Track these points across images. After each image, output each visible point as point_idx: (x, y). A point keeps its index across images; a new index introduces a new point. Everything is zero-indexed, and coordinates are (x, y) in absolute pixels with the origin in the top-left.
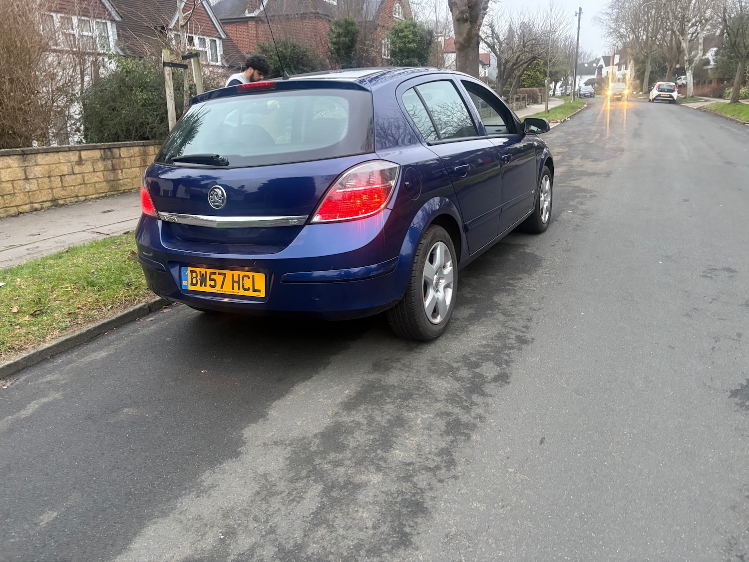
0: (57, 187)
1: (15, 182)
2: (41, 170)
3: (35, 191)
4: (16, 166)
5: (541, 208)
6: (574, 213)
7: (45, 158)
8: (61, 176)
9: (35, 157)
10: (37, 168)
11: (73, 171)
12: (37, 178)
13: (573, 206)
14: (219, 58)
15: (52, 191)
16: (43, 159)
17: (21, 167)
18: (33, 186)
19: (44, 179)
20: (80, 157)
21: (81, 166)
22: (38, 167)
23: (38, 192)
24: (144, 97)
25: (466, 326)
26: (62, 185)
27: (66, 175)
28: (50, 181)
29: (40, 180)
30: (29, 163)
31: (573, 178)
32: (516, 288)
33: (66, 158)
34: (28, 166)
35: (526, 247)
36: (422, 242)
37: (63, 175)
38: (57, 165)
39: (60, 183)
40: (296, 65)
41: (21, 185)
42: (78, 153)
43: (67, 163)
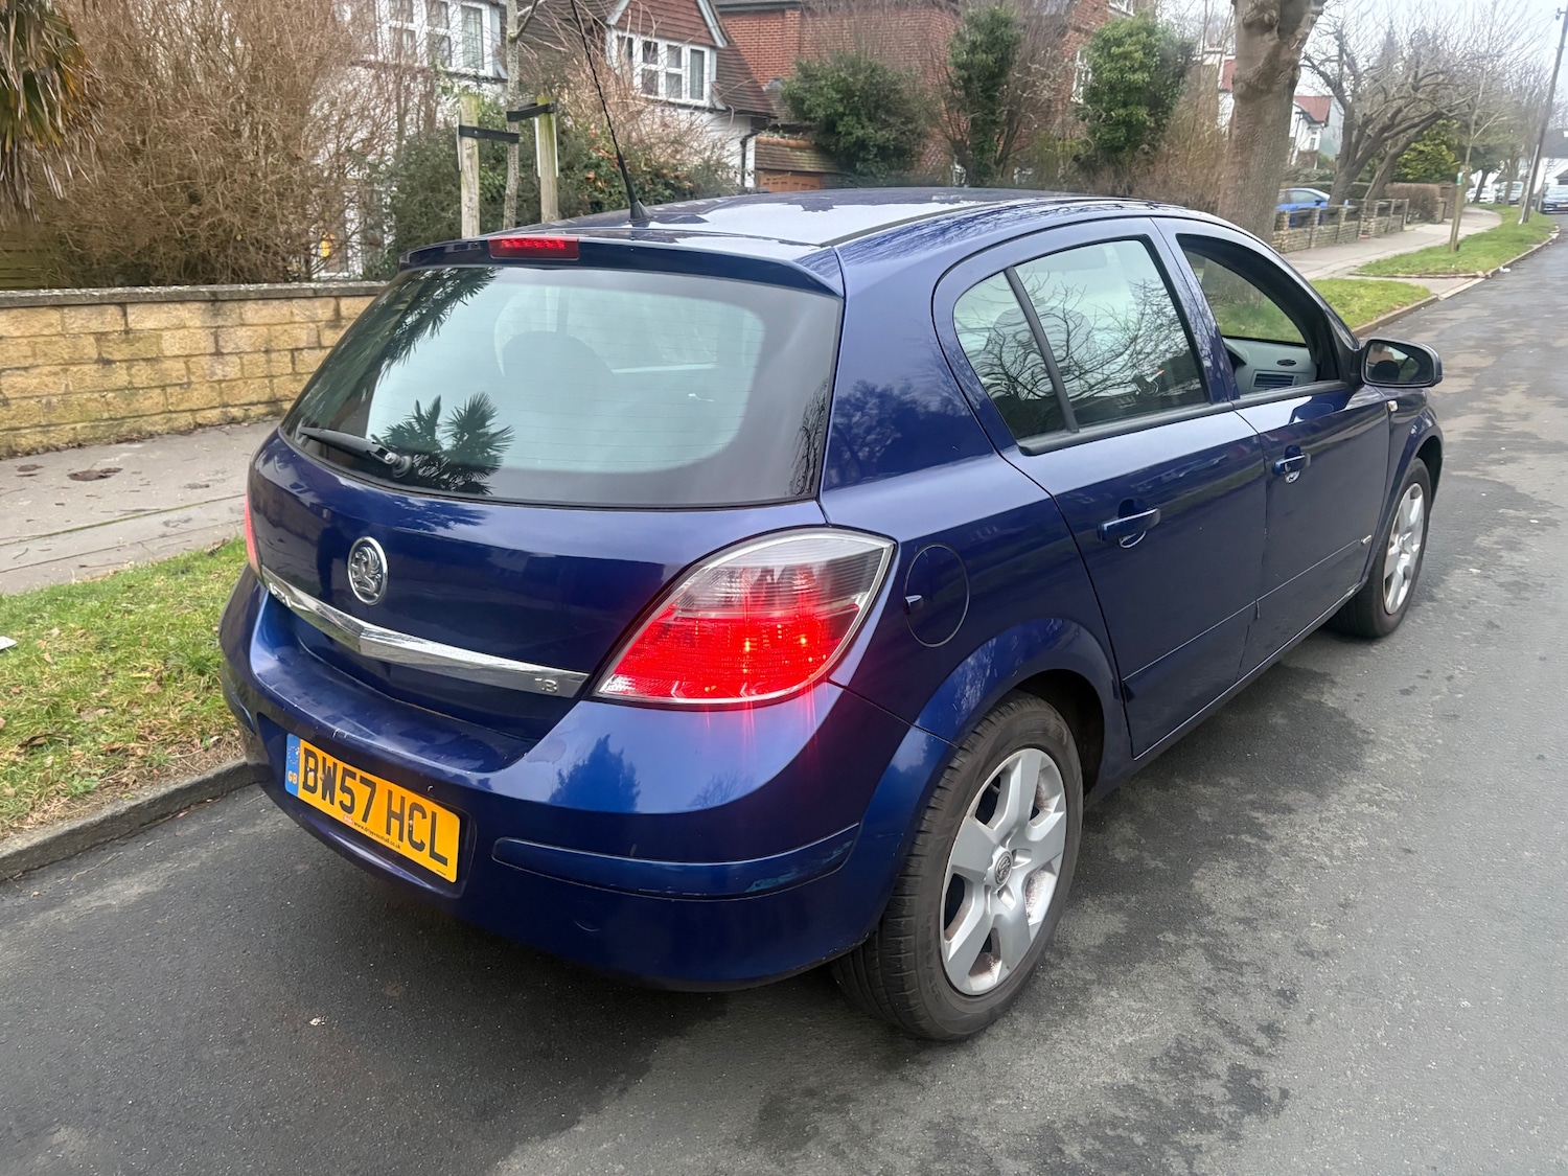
0: (282, 375)
1: (194, 359)
2: (251, 337)
3: (235, 380)
4: (198, 324)
5: (1386, 576)
6: (1488, 577)
7: (261, 310)
8: (292, 351)
9: (240, 308)
10: (243, 332)
11: (319, 342)
12: (241, 353)
13: (1483, 551)
14: (707, 89)
15: (270, 381)
16: (257, 312)
17: (208, 327)
18: (230, 369)
19: (256, 356)
20: (337, 311)
21: (338, 331)
22: (244, 329)
23: (240, 382)
24: (497, 182)
25: (1084, 990)
26: (293, 369)
27: (302, 349)
28: (269, 361)
29: (246, 358)
30: (226, 320)
31: (1496, 456)
32: (1269, 847)
33: (308, 313)
34: (223, 327)
35: (1326, 687)
36: (955, 764)
37: (297, 349)
38: (286, 327)
39: (290, 365)
40: (872, 111)
41: (206, 367)
42: (333, 302)
43: (307, 322)
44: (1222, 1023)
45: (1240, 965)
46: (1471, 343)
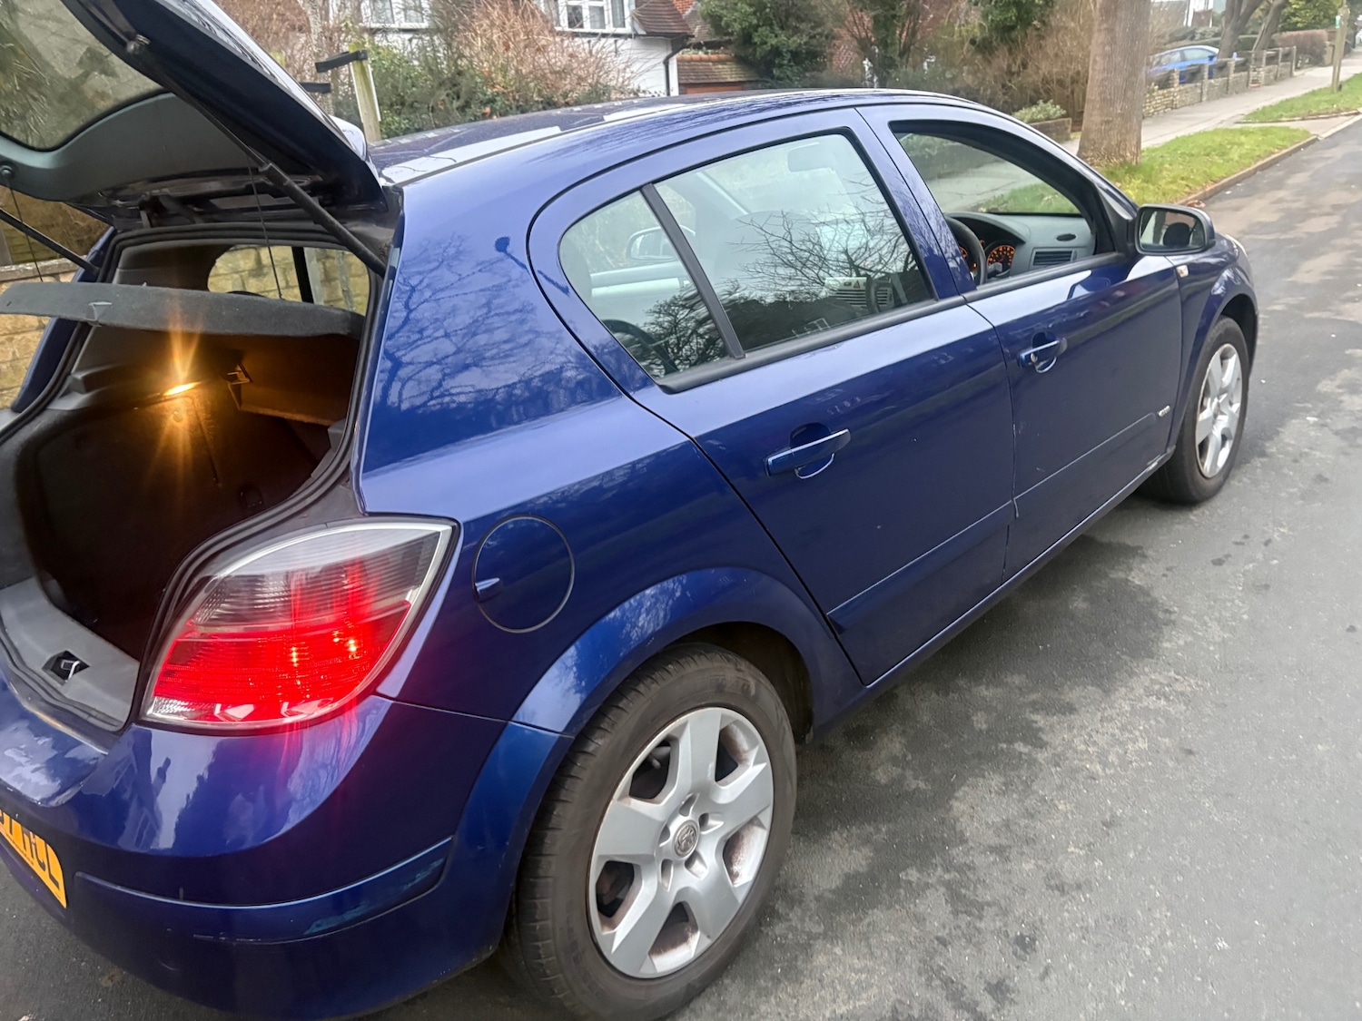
5: (1198, 440)
6: (1324, 425)
13: (1323, 397)
14: (628, 21)
25: (806, 948)
31: (1350, 294)
32: (1041, 756)
35: (1135, 562)
36: (591, 748)
40: (783, 19)
44: (947, 982)
45: (981, 907)
46: (1343, 180)
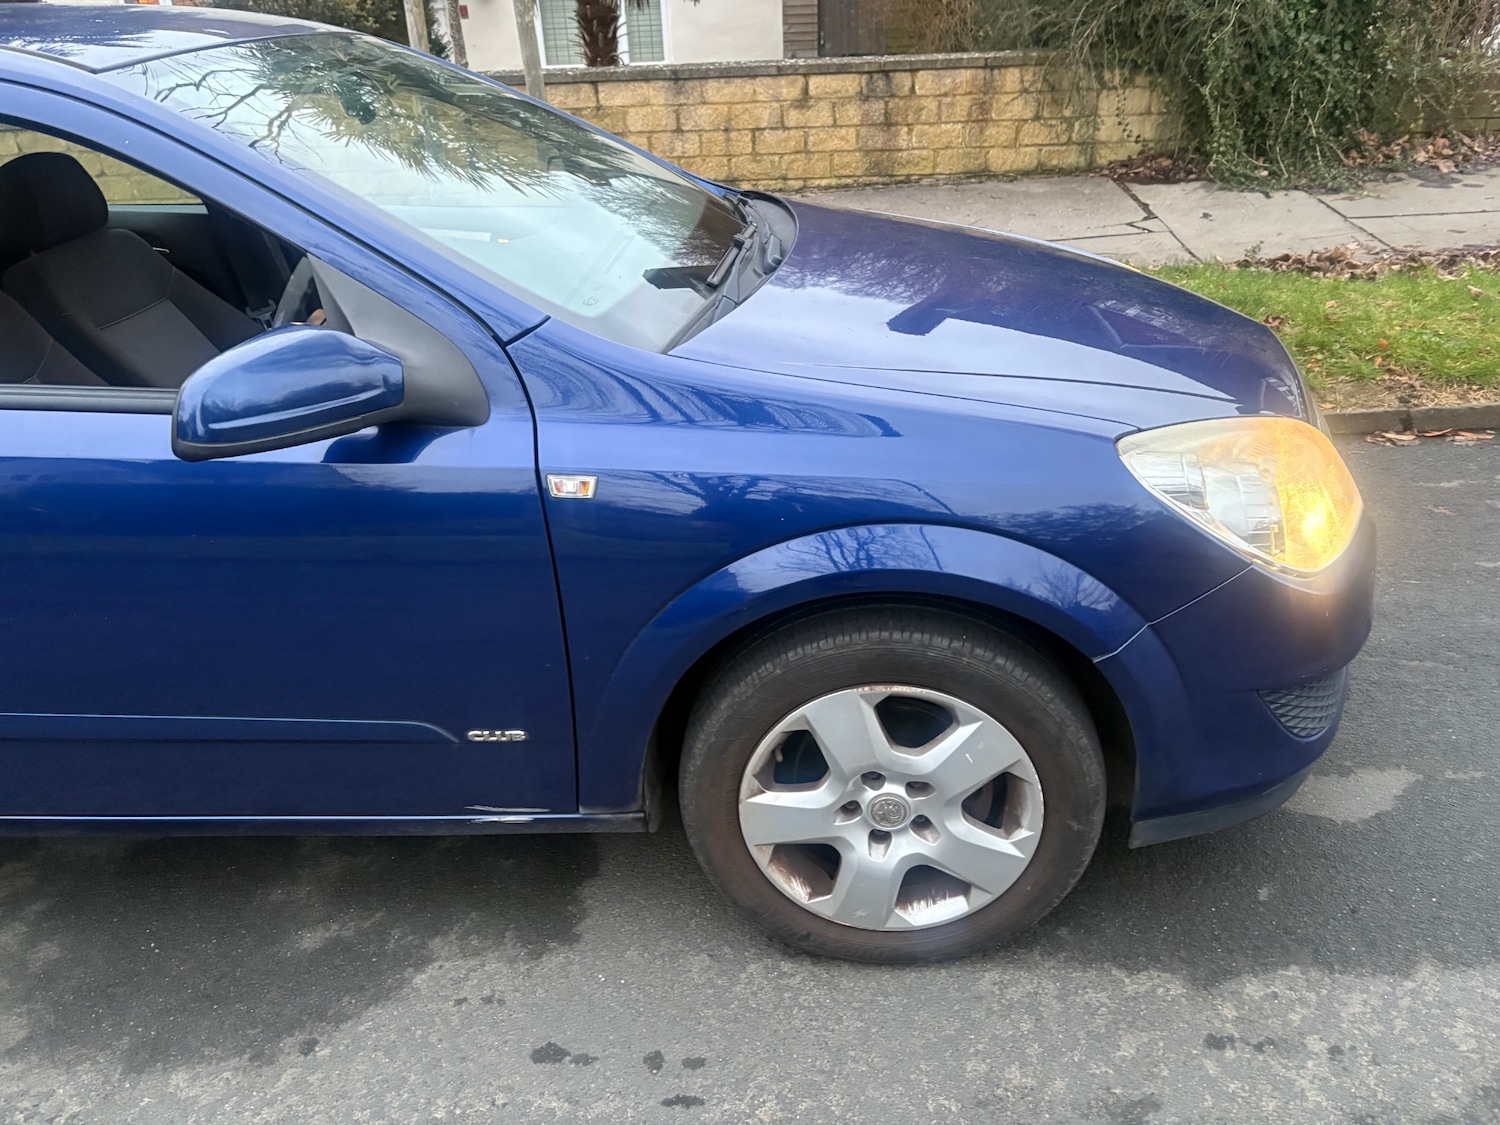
0: (741, 154)
1: (655, 135)
2: (710, 115)
3: (694, 157)
4: (662, 102)
7: (723, 88)
8: (753, 130)
9: (701, 86)
10: (703, 110)
11: (782, 122)
12: (700, 130)
15: (729, 160)
16: (718, 90)
17: (671, 105)
18: (690, 145)
19: (715, 134)
20: (806, 90)
21: (803, 111)
22: (705, 107)
23: (698, 159)
26: (754, 148)
27: (764, 129)
28: (728, 140)
29: (705, 136)
30: (688, 98)
33: (771, 91)
34: (685, 104)
37: (758, 129)
38: (748, 106)
39: (750, 145)
41: (666, 143)
42: (801, 80)
43: (771, 101)
